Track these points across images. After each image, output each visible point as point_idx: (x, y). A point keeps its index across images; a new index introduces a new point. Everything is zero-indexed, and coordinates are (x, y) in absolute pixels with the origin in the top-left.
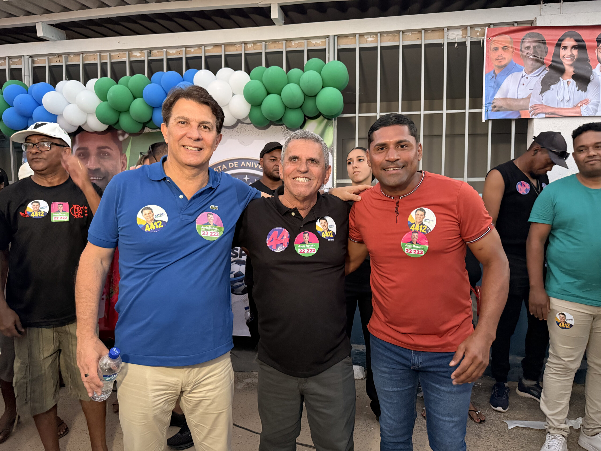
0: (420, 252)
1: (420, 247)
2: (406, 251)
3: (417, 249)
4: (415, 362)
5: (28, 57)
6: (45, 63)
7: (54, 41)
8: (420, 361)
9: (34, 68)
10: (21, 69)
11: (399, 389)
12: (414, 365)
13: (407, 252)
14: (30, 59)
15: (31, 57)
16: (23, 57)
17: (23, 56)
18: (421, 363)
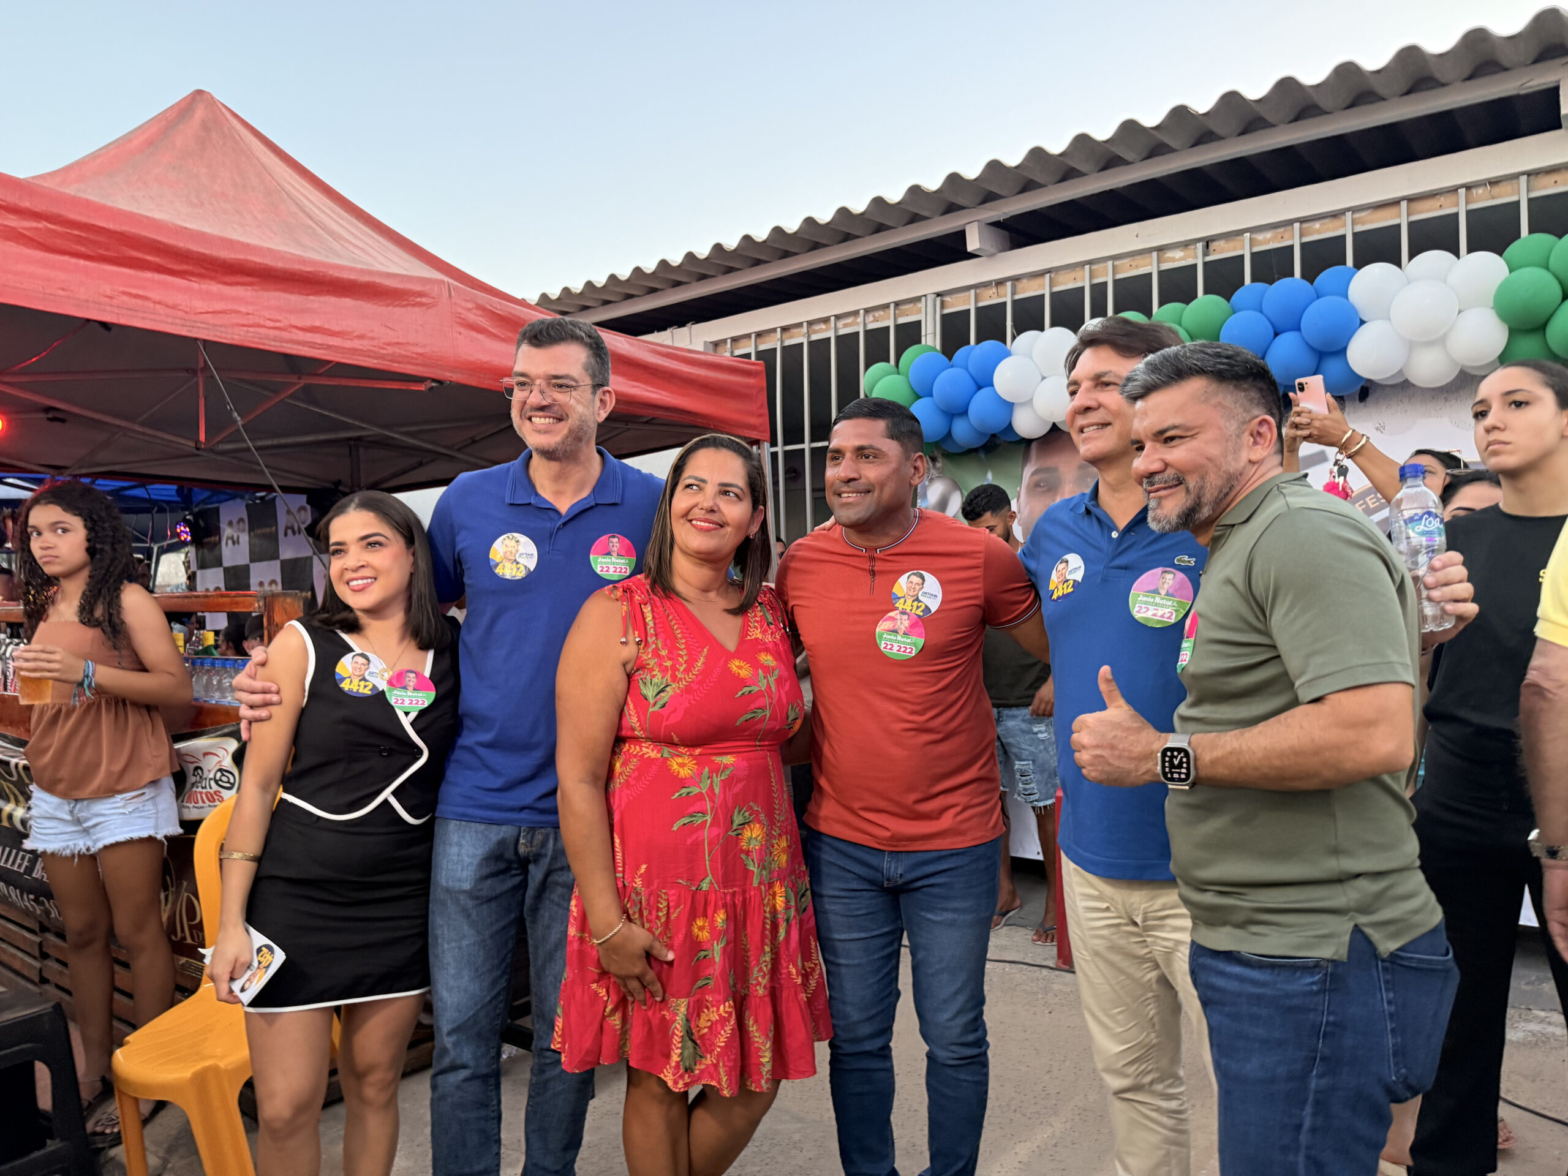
0: (908, 650)
1: (909, 641)
2: (882, 646)
3: (904, 643)
4: (892, 874)
5: (934, 296)
6: (969, 304)
7: (992, 255)
8: (899, 872)
9: (945, 318)
10: (919, 323)
11: (863, 935)
12: (888, 880)
13: (885, 648)
14: (938, 299)
15: (938, 295)
16: (923, 299)
17: (925, 296)
18: (901, 875)
